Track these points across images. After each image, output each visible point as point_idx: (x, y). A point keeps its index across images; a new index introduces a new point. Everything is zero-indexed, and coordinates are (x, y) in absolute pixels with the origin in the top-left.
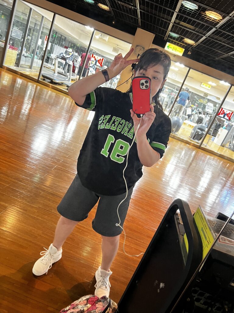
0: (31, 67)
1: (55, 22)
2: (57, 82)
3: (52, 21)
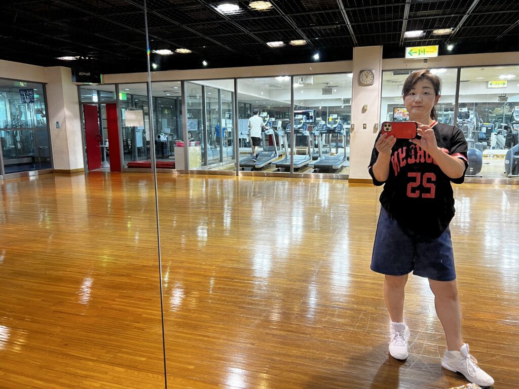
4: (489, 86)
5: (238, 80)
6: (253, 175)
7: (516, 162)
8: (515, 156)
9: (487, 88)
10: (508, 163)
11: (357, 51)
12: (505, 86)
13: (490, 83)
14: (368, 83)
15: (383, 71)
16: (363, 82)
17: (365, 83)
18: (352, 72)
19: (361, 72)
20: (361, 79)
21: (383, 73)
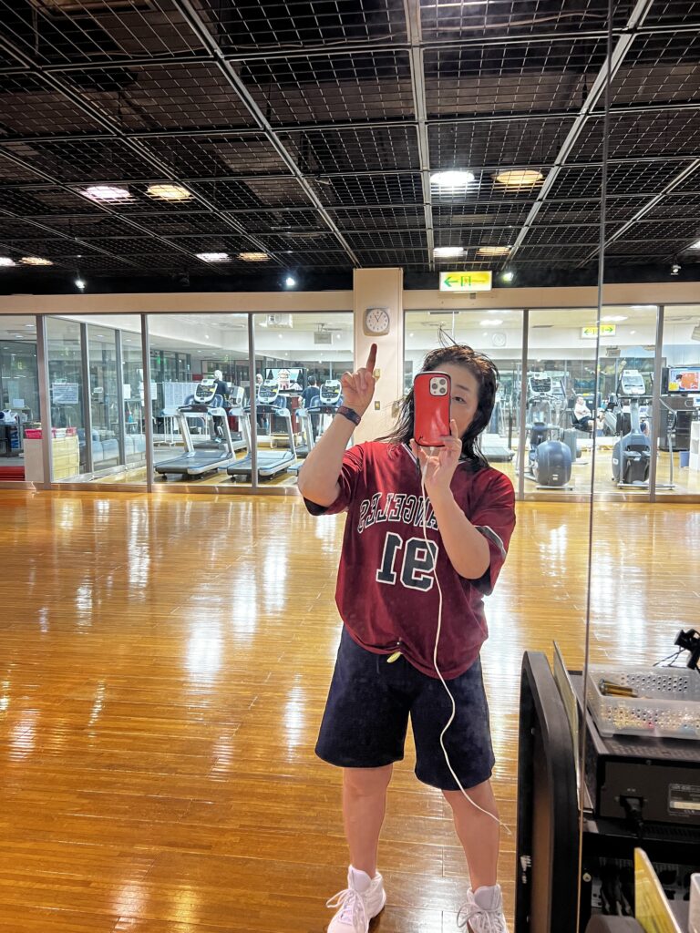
0: (121, 461)
1: (150, 332)
2: (201, 470)
3: (140, 331)
4: (584, 335)
5: (149, 317)
6: (187, 490)
7: (629, 463)
8: (627, 453)
9: (581, 338)
10: (617, 463)
11: (359, 274)
12: (613, 333)
13: (584, 329)
14: (380, 330)
15: (405, 311)
16: (371, 328)
17: (376, 330)
18: (352, 311)
19: (368, 311)
20: (368, 324)
21: (407, 314)
